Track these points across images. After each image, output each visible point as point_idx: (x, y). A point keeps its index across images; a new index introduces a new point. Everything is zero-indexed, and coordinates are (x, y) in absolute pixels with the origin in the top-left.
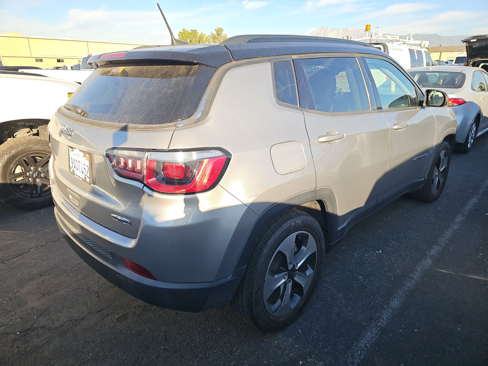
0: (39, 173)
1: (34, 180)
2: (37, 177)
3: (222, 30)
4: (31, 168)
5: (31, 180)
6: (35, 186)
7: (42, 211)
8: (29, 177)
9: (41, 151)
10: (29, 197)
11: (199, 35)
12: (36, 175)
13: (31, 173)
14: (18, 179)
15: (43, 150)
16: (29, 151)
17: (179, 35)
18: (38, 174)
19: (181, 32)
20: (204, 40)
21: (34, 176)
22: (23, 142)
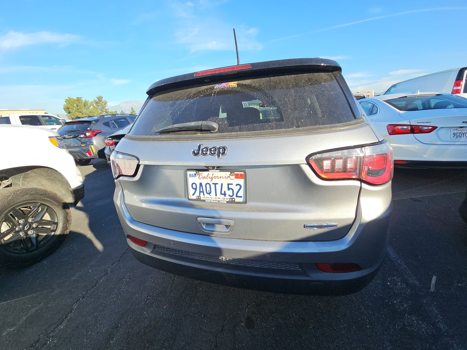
0: (31, 224)
1: (26, 233)
2: (28, 230)
3: (102, 98)
4: (20, 221)
5: (23, 234)
6: (29, 239)
7: (45, 262)
8: (19, 231)
9: (31, 200)
10: (25, 253)
11: (83, 101)
12: (27, 227)
13: (21, 227)
14: (6, 238)
15: (32, 199)
16: (16, 204)
17: (65, 102)
18: (30, 226)
19: (67, 100)
20: (89, 104)
21: (26, 229)
22: (7, 195)
